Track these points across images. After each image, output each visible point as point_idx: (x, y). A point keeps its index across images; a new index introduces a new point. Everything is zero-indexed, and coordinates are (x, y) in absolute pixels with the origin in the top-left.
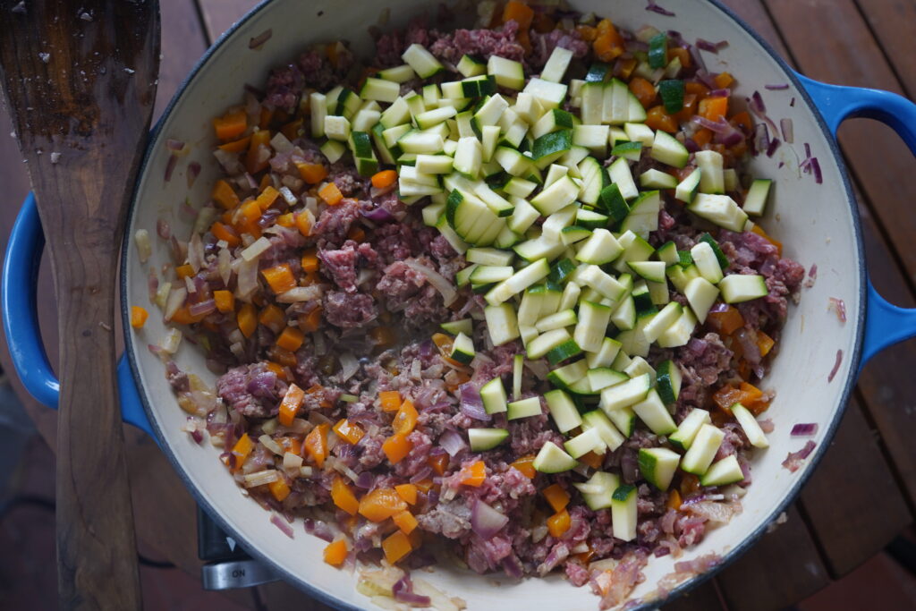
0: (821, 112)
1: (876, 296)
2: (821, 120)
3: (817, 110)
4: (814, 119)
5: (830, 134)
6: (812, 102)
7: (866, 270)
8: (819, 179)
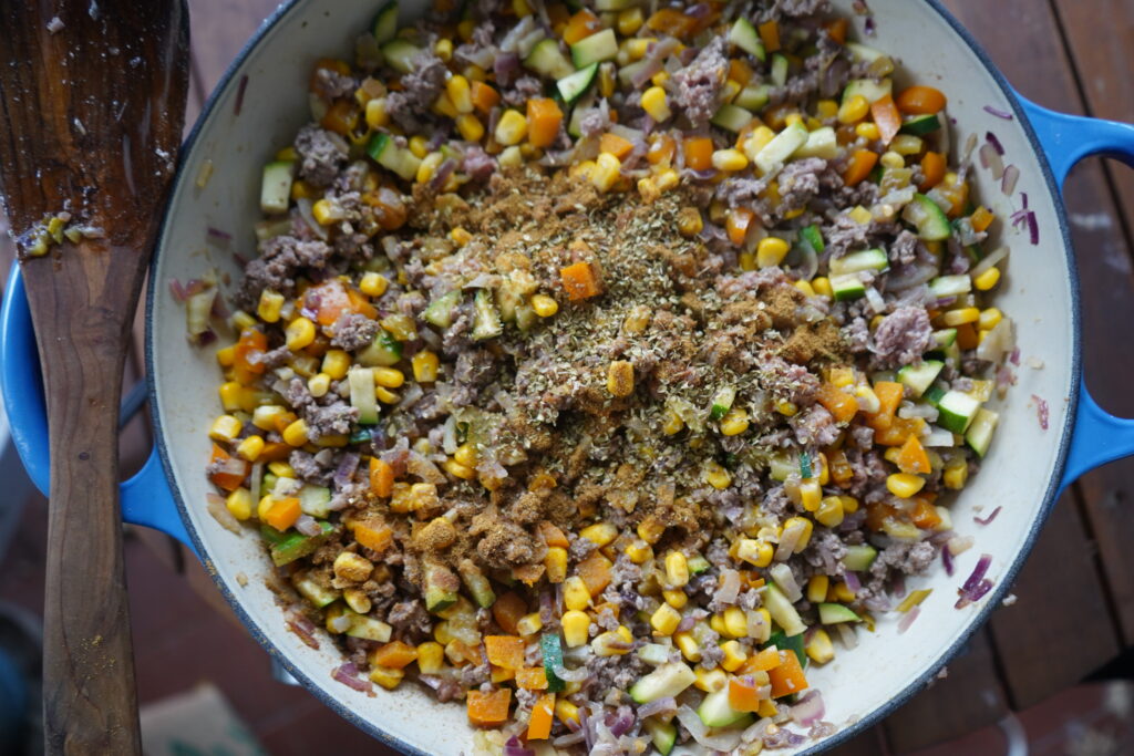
0: (1047, 153)
1: (1089, 402)
2: (1045, 165)
3: (1042, 151)
4: (1036, 163)
5: (1056, 186)
6: (1037, 139)
7: (1080, 369)
8: (1035, 239)
